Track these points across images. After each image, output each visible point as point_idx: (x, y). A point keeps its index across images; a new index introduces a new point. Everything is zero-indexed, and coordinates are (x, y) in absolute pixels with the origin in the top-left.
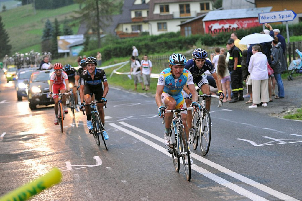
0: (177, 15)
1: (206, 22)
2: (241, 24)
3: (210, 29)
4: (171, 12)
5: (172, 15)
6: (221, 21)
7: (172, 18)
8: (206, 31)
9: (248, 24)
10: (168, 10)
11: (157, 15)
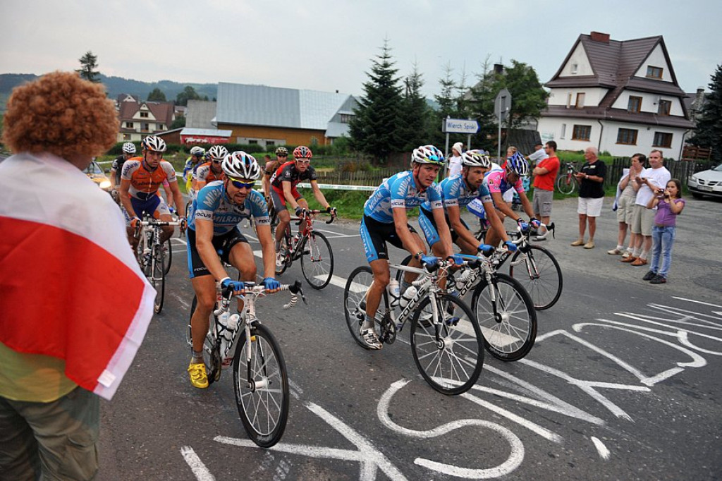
0: (139, 131)
1: (183, 135)
2: (210, 140)
3: (185, 141)
4: (134, 128)
5: (135, 130)
6: (195, 136)
7: (135, 132)
8: (182, 142)
9: (216, 141)
10: (132, 126)
11: (124, 128)
